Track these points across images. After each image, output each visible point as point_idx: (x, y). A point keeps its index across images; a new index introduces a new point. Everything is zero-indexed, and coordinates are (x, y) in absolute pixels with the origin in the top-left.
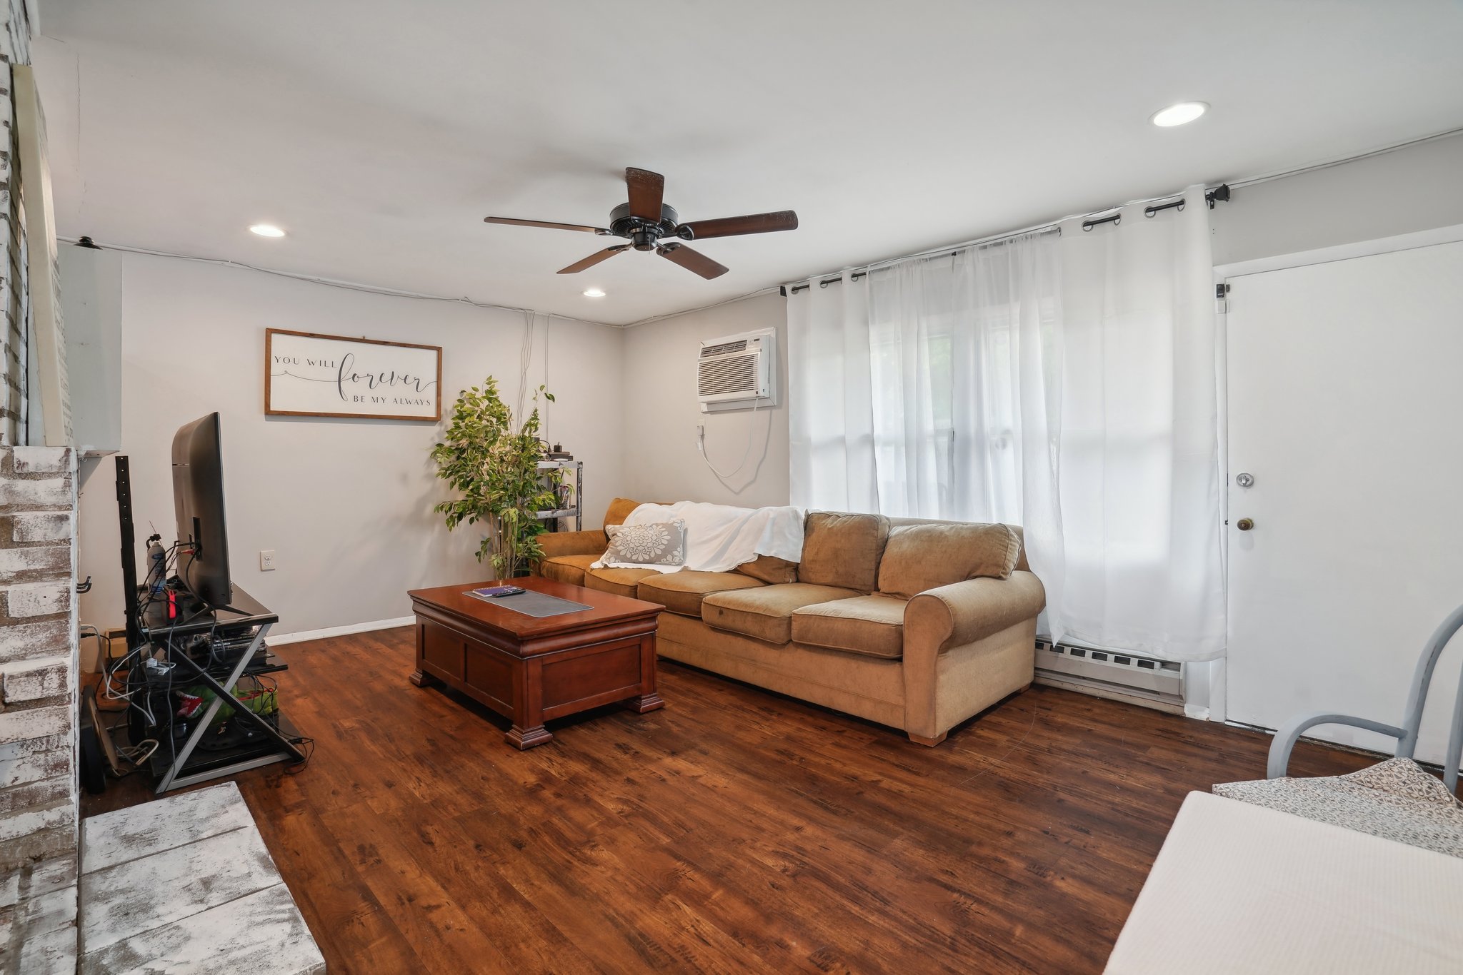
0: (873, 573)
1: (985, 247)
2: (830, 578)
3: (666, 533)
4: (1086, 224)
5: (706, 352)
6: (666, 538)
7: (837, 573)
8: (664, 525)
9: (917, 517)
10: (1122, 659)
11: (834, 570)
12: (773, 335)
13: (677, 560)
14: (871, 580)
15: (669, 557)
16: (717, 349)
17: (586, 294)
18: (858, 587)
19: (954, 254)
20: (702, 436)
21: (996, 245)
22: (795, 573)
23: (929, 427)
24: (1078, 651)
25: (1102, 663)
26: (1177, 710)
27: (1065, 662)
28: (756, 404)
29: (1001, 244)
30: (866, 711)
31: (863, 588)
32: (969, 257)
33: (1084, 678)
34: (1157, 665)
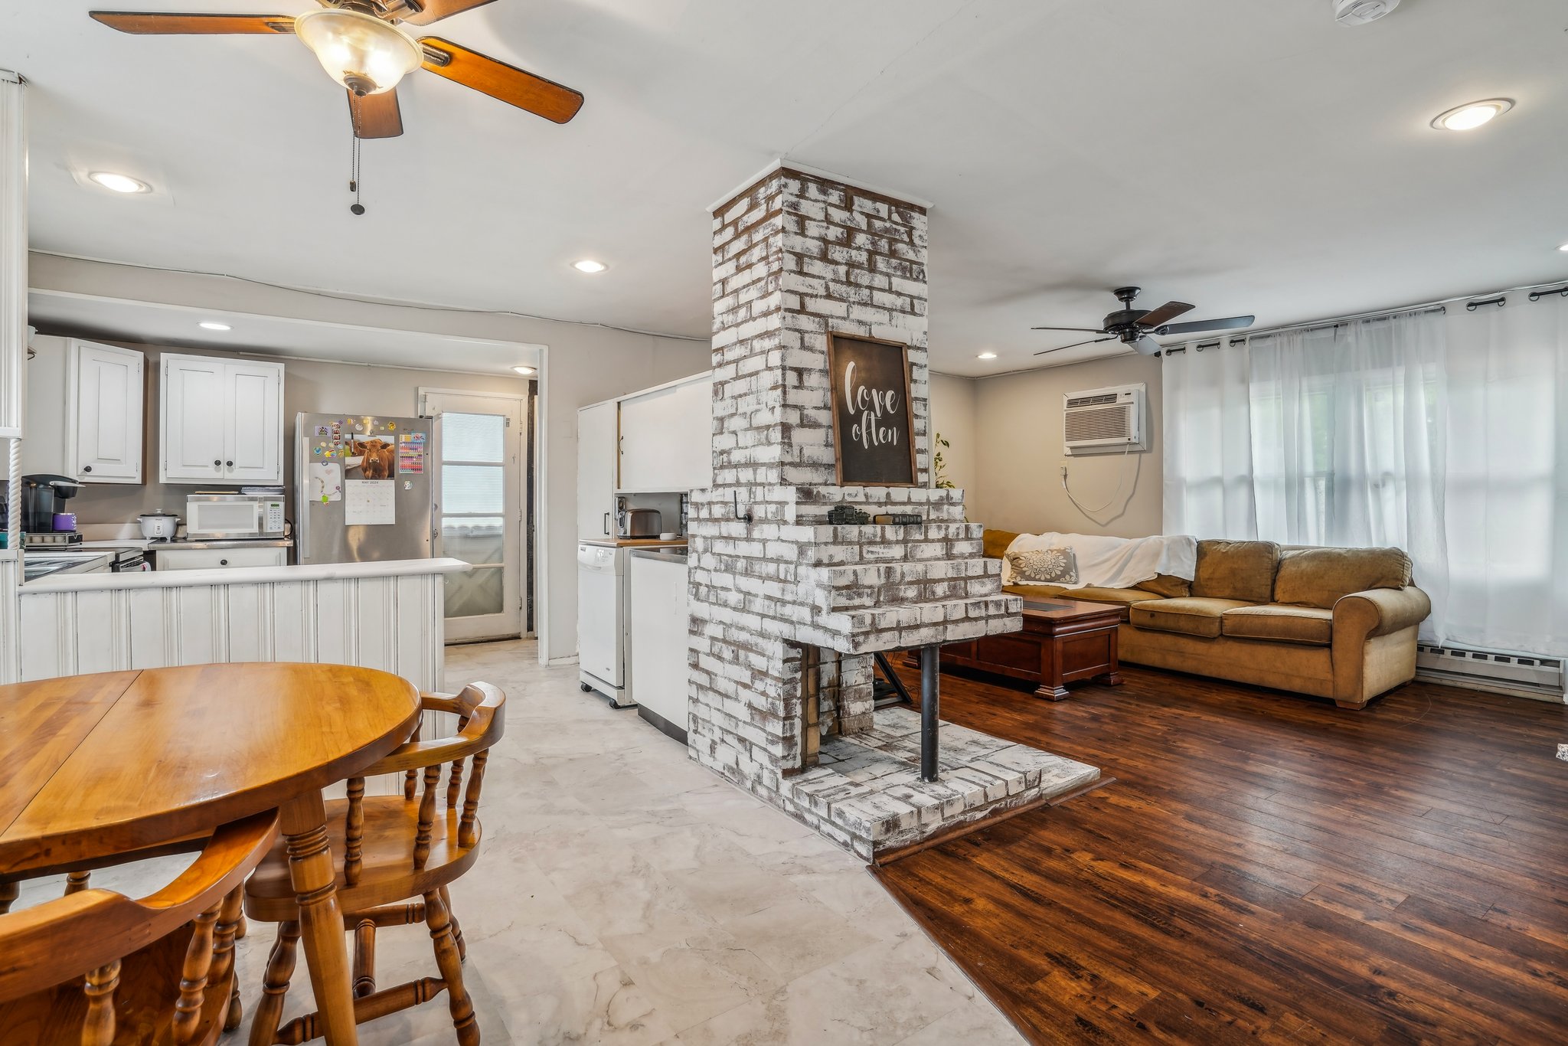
0: (1269, 587)
1: (1368, 321)
2: (1227, 592)
3: (1062, 557)
4: (1470, 305)
5: (1072, 403)
6: (1062, 561)
7: (1234, 588)
8: (1058, 551)
9: (1296, 543)
10: (1502, 658)
11: (1232, 586)
12: (1143, 389)
13: (1073, 579)
14: (1268, 593)
15: (1067, 577)
16: (1085, 401)
17: (980, 357)
18: (1255, 599)
19: (1337, 326)
20: (1065, 476)
21: (1379, 320)
22: (1192, 589)
23: (1309, 469)
24: (1460, 653)
25: (1483, 661)
26: (1557, 700)
27: (1446, 662)
28: (1127, 448)
29: (1385, 319)
30: (1297, 685)
31: (1260, 600)
32: (1351, 330)
33: (1464, 674)
34: (1537, 662)
